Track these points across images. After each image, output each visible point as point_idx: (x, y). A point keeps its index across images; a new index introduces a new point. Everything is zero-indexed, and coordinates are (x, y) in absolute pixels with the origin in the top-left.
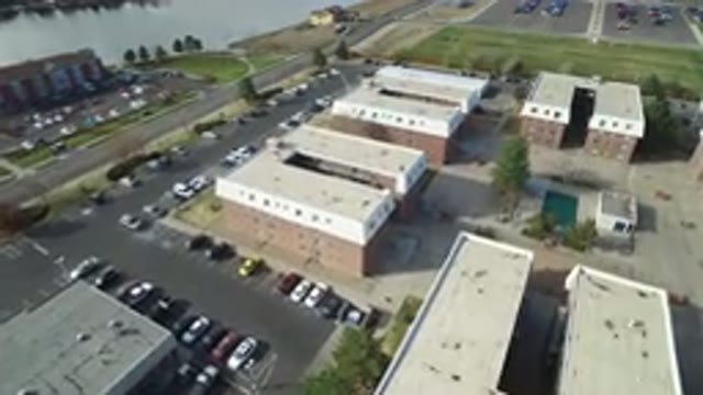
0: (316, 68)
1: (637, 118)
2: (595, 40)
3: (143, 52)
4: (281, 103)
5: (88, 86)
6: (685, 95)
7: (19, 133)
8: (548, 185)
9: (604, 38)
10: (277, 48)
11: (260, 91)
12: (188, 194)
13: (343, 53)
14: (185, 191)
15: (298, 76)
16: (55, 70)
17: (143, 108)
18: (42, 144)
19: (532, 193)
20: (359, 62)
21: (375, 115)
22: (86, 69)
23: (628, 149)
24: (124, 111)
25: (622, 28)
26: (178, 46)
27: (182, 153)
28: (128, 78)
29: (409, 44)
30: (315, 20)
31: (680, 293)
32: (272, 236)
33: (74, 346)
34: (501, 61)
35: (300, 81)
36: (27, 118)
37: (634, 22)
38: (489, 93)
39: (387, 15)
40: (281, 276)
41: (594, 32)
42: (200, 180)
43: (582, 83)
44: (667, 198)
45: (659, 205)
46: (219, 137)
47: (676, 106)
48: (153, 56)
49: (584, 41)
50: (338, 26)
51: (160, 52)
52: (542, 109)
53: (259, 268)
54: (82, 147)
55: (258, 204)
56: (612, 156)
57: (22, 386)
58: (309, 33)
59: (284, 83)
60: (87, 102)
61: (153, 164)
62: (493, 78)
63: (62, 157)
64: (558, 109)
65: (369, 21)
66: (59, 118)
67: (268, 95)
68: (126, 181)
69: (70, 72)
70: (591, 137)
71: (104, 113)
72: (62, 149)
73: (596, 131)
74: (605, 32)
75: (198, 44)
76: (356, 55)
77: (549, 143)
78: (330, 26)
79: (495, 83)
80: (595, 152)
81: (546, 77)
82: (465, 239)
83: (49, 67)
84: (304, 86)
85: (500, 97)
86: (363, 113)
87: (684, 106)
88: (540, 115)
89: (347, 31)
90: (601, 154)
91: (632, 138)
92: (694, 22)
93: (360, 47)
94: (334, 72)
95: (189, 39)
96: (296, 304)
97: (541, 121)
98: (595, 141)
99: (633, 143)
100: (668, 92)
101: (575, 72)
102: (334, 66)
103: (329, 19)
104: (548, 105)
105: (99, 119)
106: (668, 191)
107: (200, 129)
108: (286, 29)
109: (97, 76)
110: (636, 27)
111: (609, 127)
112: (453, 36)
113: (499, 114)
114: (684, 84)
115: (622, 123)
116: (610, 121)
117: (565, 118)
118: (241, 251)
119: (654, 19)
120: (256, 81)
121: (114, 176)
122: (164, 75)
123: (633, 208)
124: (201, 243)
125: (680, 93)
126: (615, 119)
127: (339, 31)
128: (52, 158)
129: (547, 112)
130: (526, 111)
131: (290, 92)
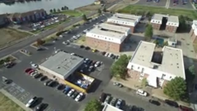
0: (99, 14)
1: (177, 22)
2: (167, 8)
3: (55, 10)
4: (93, 21)
5: (43, 18)
6: (189, 20)
7: (31, 27)
8: (157, 37)
9: (170, 7)
10: (87, 10)
11: (88, 18)
12: (76, 38)
13: (105, 10)
14: (76, 37)
15: (95, 15)
16: (36, 13)
17: (59, 22)
18: (38, 29)
19: (154, 38)
20: (109, 13)
21: (117, 22)
22: (43, 13)
23: (175, 30)
24: (54, 23)
25: (175, 5)
26: (63, 9)
27: (72, 31)
28: (52, 16)
29: (121, 8)
30: (95, 3)
31: (186, 55)
32: (98, 45)
33: (64, 61)
34: (144, 12)
35: (96, 17)
36: (32, 24)
37: (178, 4)
38: (142, 19)
39: (114, 2)
40: (101, 52)
41: (167, 6)
42: (79, 36)
43: (164, 16)
44: (184, 40)
45: (182, 41)
46: (80, 28)
47: (187, 22)
48: (57, 11)
49: (165, 8)
50: (102, 4)
51: (59, 10)
52: (155, 21)
53: (96, 51)
54: (47, 30)
55: (96, 37)
56: (172, 32)
57: (58, 66)
58: (95, 6)
59: (92, 17)
60: (44, 21)
61: (66, 33)
62: (143, 16)
63: (43, 32)
64: (159, 21)
65: (109, 3)
66: (39, 24)
67: (89, 19)
68: (61, 36)
69: (39, 14)
70: (167, 27)
71: (50, 23)
72: (43, 30)
73: (168, 26)
74: (170, 6)
75: (67, 8)
76: (108, 11)
77: (157, 29)
78: (99, 5)
79: (143, 17)
80: (168, 31)
81: (156, 15)
82: (141, 42)
83: (35, 13)
84: (97, 18)
85: (145, 20)
86: (114, 21)
87: (189, 22)
88: (155, 22)
89: (104, 6)
90: (169, 31)
91: (176, 27)
92: (193, 3)
93: (108, 9)
94: (103, 15)
95: (65, 7)
96: (106, 57)
97: (155, 24)
98: (168, 28)
99: (176, 28)
100: (185, 19)
101: (163, 14)
102: (103, 13)
103: (99, 3)
104: (157, 20)
105: (49, 24)
106: (184, 38)
107: (75, 26)
108: (89, 5)
109: (45, 15)
110: (178, 5)
111: (171, 25)
112: (132, 7)
113: (145, 24)
114: (189, 17)
115: (174, 23)
116: (171, 23)
117: (161, 23)
118: (92, 48)
119: (182, 3)
120: (87, 16)
121: (58, 35)
122: (61, 15)
123: (176, 40)
124: (82, 47)
125: (188, 19)
126: (172, 23)
127: (102, 6)
128: (41, 32)
129: (157, 22)
130: (152, 21)
131: (94, 19)
